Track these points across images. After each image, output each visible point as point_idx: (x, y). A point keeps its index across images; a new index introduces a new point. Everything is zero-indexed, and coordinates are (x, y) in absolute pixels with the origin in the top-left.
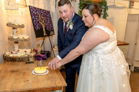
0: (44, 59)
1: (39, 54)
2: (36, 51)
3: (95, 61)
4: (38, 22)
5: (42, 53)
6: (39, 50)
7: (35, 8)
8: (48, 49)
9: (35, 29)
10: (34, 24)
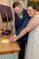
0: (7, 35)
1: (5, 32)
2: (3, 30)
3: (37, 36)
4: (4, 13)
5: (6, 31)
6: (5, 29)
7: (2, 5)
8: (9, 29)
9: (2, 18)
10: (1, 15)
